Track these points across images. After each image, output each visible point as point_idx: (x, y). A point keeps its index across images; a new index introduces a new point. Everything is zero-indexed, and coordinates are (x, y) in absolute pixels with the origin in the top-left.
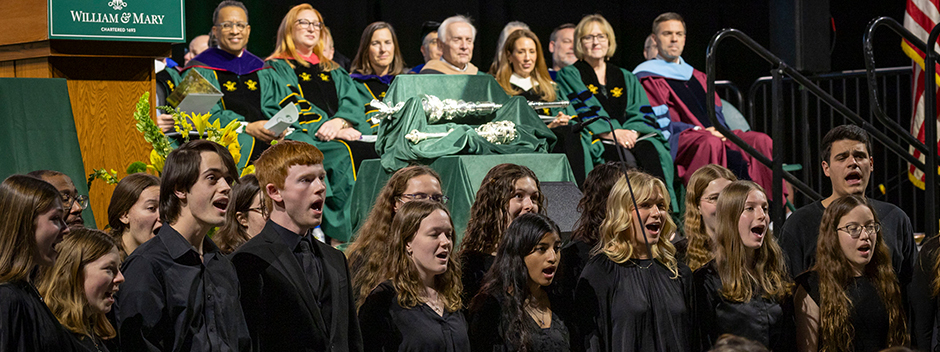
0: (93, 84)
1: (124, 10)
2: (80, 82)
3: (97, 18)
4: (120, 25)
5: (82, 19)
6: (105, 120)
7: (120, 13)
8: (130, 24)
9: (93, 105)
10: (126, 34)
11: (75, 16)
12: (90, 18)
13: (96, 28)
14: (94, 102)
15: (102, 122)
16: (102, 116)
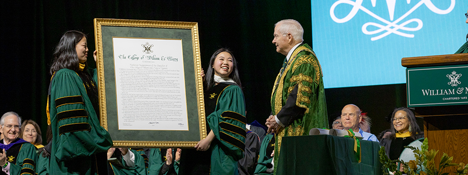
0: (456, 132)
1: (459, 86)
2: (446, 131)
3: (440, 92)
4: (456, 95)
5: (429, 94)
6: (464, 153)
7: (456, 88)
8: (463, 94)
9: (456, 145)
10: (460, 100)
11: (425, 92)
12: (435, 92)
13: (439, 98)
14: (456, 143)
15: (462, 155)
16: (462, 151)
